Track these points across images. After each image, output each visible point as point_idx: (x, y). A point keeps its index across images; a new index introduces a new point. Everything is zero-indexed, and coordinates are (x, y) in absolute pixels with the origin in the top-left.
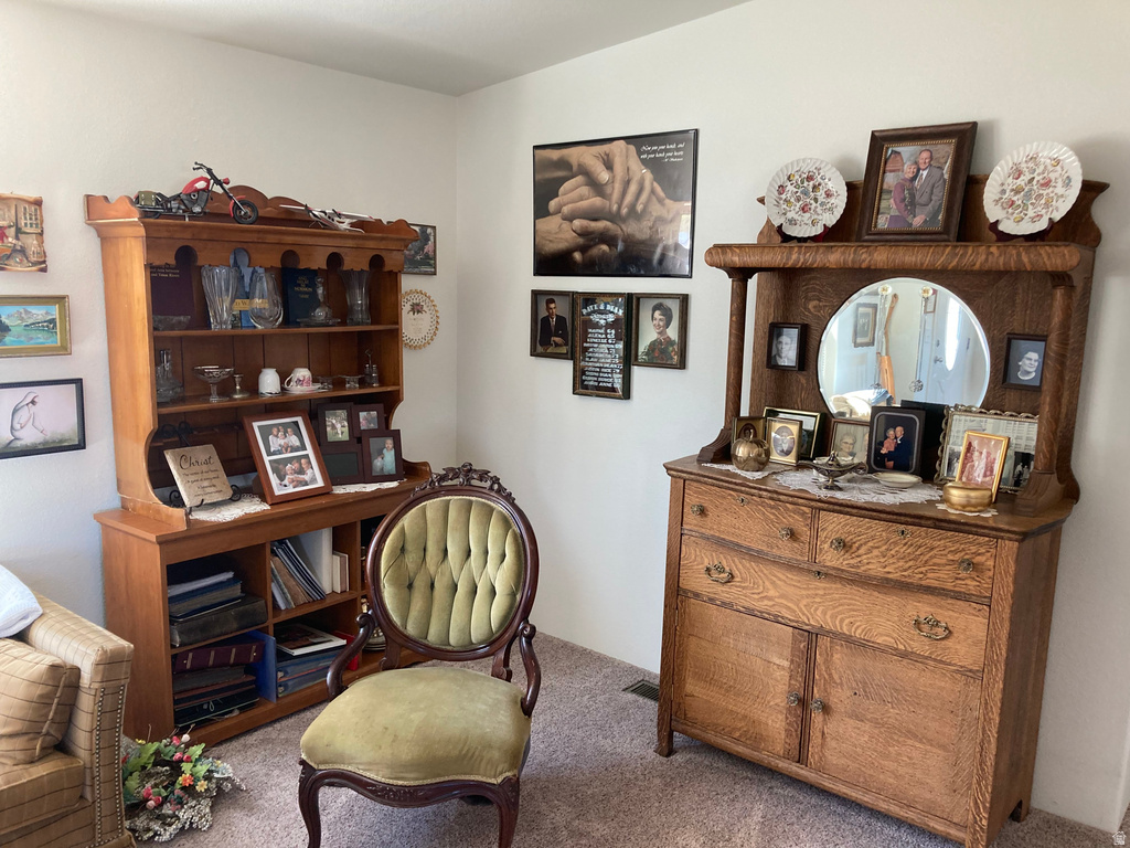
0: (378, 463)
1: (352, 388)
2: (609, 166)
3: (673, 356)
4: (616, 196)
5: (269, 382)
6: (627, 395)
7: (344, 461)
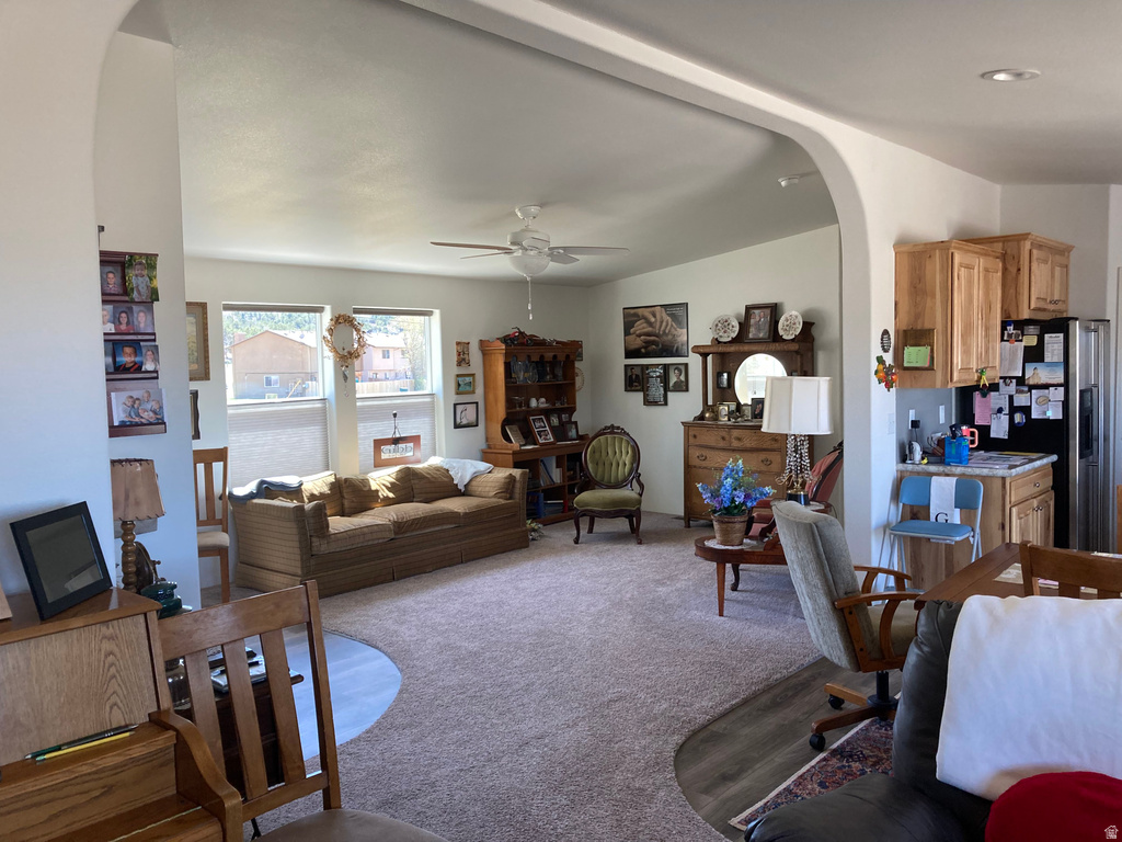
0: (570, 434)
1: (558, 405)
2: (655, 316)
3: (683, 387)
4: (657, 327)
5: (534, 403)
6: (666, 404)
7: (560, 432)
